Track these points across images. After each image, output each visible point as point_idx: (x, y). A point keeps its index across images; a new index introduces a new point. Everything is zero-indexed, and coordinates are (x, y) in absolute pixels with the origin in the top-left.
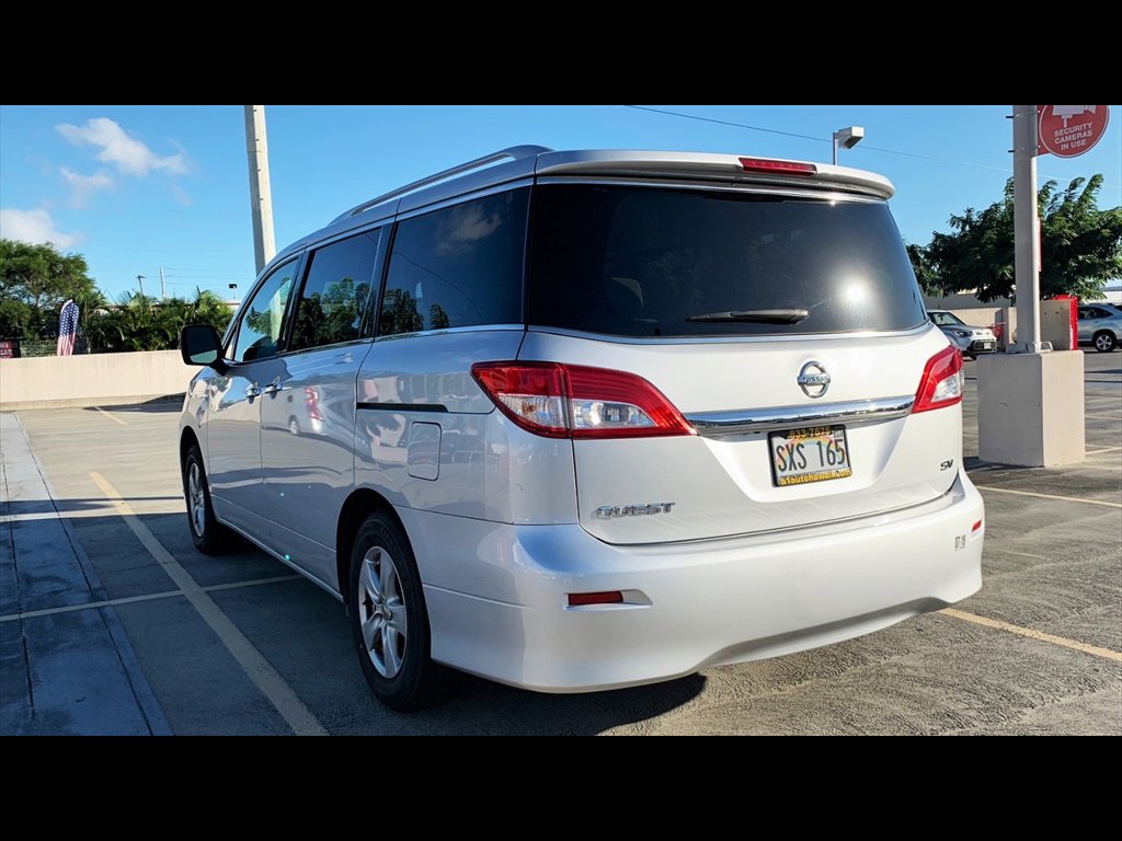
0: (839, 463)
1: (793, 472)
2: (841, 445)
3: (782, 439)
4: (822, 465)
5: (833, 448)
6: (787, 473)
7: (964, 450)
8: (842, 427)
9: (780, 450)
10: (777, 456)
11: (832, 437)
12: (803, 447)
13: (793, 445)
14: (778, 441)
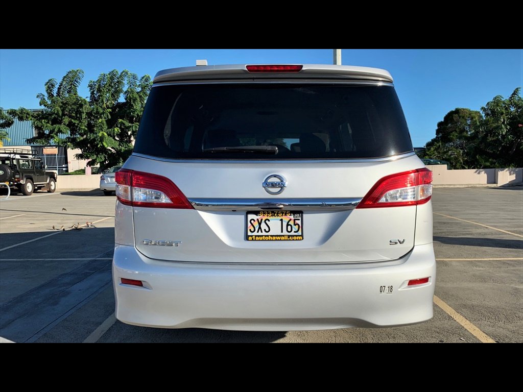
0: (295, 232)
1: (260, 233)
2: (299, 222)
3: (255, 215)
4: (282, 232)
5: (291, 223)
6: (255, 233)
7: (434, 233)
8: (301, 213)
9: (252, 221)
10: (249, 224)
11: (292, 217)
12: (269, 221)
13: (262, 220)
14: (250, 217)
